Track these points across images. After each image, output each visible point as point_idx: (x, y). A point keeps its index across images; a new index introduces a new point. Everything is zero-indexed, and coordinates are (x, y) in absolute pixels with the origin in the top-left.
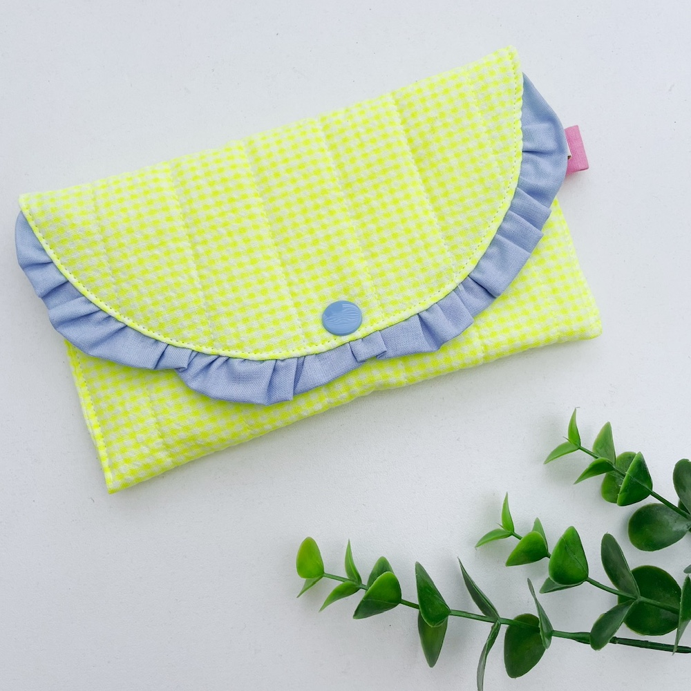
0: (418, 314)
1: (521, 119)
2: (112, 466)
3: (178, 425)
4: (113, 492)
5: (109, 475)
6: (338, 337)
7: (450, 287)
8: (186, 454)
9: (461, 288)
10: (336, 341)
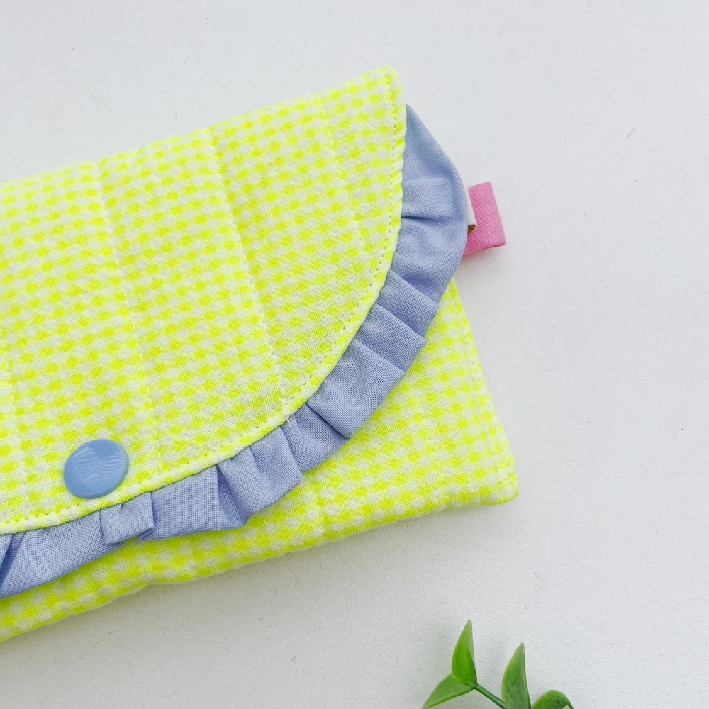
0: (217, 465)
1: (403, 170)
7: (275, 420)
9: (293, 424)
10: (78, 508)
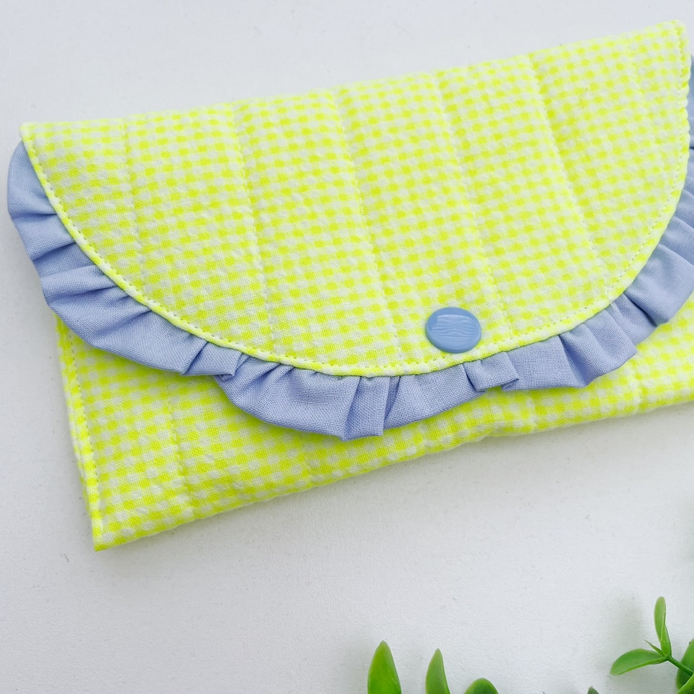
0: (559, 335)
1: (688, 108)
2: (104, 510)
3: (211, 457)
4: (103, 548)
5: (98, 523)
6: (448, 355)
7: (601, 304)
8: (216, 502)
10: (446, 360)
